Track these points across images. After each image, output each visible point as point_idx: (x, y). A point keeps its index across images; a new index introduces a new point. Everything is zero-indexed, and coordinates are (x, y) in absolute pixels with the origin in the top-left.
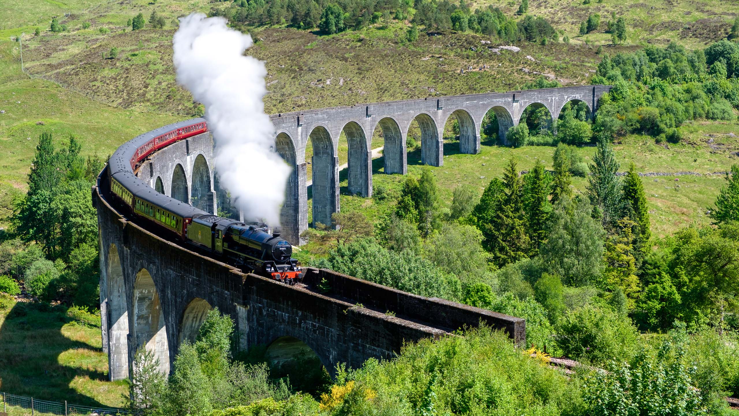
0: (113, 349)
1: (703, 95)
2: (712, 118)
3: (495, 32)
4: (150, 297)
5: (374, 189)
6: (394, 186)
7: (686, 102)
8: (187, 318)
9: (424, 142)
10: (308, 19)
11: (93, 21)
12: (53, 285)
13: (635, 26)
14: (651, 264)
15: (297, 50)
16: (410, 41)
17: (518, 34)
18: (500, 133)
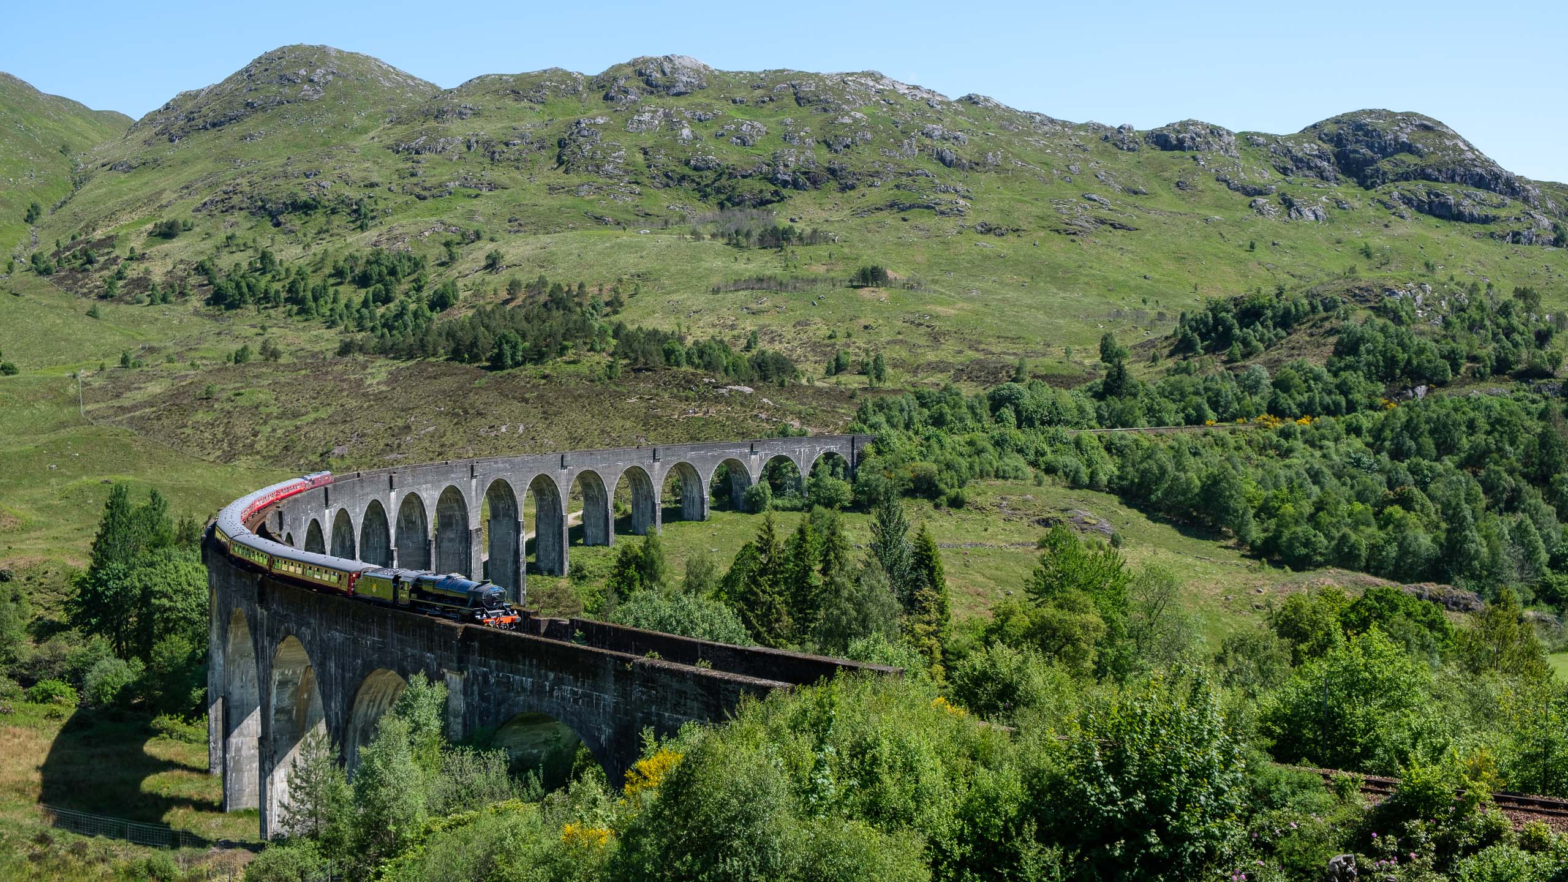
0: (231, 764)
1: (990, 448)
2: (1004, 478)
3: (721, 369)
4: (295, 680)
5: (570, 566)
6: (597, 561)
7: (970, 456)
8: (361, 702)
9: (636, 505)
10: (475, 350)
11: (180, 356)
12: (127, 691)
13: (895, 366)
14: (953, 654)
15: (460, 388)
16: (610, 378)
17: (750, 372)
18: (734, 494)
